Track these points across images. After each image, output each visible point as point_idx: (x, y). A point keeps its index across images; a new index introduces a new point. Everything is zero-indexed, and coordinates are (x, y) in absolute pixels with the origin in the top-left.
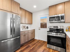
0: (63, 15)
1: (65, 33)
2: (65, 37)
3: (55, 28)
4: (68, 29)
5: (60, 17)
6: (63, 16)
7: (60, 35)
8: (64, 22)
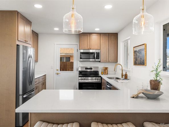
0: (97, 51)
1: (100, 77)
2: (101, 82)
3: (89, 70)
4: (103, 71)
5: (95, 53)
6: (99, 53)
7: (95, 79)
8: (100, 62)
